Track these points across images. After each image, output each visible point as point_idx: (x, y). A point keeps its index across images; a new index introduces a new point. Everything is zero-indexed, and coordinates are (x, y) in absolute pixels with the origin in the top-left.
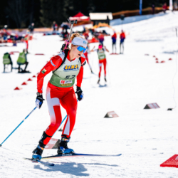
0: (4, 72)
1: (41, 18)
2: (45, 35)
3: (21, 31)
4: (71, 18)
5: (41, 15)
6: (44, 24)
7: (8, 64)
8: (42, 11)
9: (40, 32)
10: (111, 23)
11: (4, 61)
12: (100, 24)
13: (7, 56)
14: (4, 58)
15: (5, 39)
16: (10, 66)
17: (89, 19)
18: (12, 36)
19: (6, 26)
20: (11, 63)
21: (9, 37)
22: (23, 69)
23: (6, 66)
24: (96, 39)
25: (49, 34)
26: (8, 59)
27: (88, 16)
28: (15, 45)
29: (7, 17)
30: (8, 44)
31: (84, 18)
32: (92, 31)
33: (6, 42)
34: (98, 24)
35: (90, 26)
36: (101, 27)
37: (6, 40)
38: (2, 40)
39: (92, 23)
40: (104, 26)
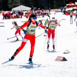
1: (54, 5)
2: (56, 12)
3: (46, 11)
4: (67, 5)
5: (54, 4)
6: (55, 7)
8: (54, 2)
9: (54, 11)
15: (39, 14)
17: (75, 4)
18: (42, 13)
19: (39, 9)
22: (47, 27)
25: (58, 12)
27: (75, 3)
28: (43, 17)
29: (39, 5)
30: (40, 16)
31: (73, 4)
33: (39, 16)
38: (38, 15)
39: (76, 6)
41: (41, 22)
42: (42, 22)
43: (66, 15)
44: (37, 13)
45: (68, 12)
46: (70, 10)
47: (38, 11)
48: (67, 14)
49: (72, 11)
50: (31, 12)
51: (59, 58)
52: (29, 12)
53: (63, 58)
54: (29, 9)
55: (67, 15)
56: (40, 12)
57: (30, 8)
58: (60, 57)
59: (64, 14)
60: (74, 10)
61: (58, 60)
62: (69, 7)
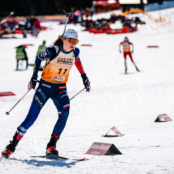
0: (17, 69)
1: (56, 2)
2: (62, 24)
7: (23, 59)
10: (146, 9)
11: (17, 56)
12: (132, 10)
13: (21, 50)
14: (17, 52)
15: (12, 29)
16: (25, 62)
18: (20, 26)
19: (12, 13)
20: (26, 59)
21: (17, 27)
23: (20, 62)
24: (128, 29)
26: (22, 54)
28: (25, 36)
30: (17, 35)
32: (122, 19)
33: (14, 33)
34: (129, 10)
35: (118, 13)
36: (133, 13)
37: (14, 30)
38: (8, 30)
39: (122, 8)
40: (137, 13)
41: (24, 52)
43: (91, 32)
44: (6, 25)
45: (97, 23)
46: (103, 20)
47: (11, 20)
48: (94, 30)
49: (108, 21)
51: (97, 147)
55: (95, 33)
56: (14, 23)
58: (100, 144)
59: (86, 30)
60: (114, 19)
61: (96, 152)
62: (99, 10)
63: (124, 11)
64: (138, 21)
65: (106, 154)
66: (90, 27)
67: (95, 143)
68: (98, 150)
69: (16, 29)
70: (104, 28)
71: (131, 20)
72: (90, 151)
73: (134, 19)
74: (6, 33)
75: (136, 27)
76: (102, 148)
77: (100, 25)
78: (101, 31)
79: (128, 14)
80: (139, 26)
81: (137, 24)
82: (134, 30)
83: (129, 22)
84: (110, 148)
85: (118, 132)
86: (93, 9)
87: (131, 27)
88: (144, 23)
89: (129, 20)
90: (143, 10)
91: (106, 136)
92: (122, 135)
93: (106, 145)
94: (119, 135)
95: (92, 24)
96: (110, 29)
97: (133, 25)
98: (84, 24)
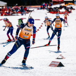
6: (38, 3)
10: (75, 3)
11: (19, 23)
12: (69, 3)
13: (21, 20)
14: (19, 21)
15: (16, 11)
17: (63, 0)
19: (17, 4)
21: (19, 10)
26: (21, 22)
32: (65, 7)
33: (18, 13)
34: (68, 3)
35: (63, 5)
36: (69, 5)
37: (17, 12)
39: (65, 3)
40: (71, 5)
42: (23, 21)
43: (51, 13)
44: (14, 10)
45: (54, 9)
46: (56, 8)
47: (16, 7)
48: (52, 12)
49: (59, 8)
50: (6, 8)
51: (53, 63)
52: (4, 8)
53: (59, 63)
54: (4, 4)
57: (6, 3)
58: (55, 62)
59: (49, 12)
60: (61, 7)
61: (53, 66)
62: (55, 4)
63: (65, 4)
64: (72, 8)
65: (57, 66)
66: (51, 11)
67: (53, 62)
68: (54, 65)
69: (19, 11)
70: (57, 11)
71: (69, 8)
72: (50, 65)
73: (70, 8)
74: (14, 13)
75: (71, 11)
76: (56, 64)
77: (55, 10)
78: (56, 12)
79: (67, 5)
80: (72, 10)
81: (71, 10)
82: (70, 12)
83: (68, 9)
84: (59, 64)
85: (63, 57)
86: (52, 3)
87: (69, 11)
88: (74, 9)
89: (68, 8)
90: (74, 3)
91: (57, 58)
92: (64, 58)
93: (57, 62)
94: (63, 58)
95: (51, 10)
96: (59, 12)
97: (70, 10)
98: (48, 9)
